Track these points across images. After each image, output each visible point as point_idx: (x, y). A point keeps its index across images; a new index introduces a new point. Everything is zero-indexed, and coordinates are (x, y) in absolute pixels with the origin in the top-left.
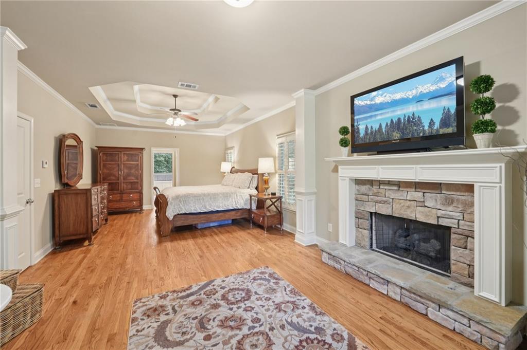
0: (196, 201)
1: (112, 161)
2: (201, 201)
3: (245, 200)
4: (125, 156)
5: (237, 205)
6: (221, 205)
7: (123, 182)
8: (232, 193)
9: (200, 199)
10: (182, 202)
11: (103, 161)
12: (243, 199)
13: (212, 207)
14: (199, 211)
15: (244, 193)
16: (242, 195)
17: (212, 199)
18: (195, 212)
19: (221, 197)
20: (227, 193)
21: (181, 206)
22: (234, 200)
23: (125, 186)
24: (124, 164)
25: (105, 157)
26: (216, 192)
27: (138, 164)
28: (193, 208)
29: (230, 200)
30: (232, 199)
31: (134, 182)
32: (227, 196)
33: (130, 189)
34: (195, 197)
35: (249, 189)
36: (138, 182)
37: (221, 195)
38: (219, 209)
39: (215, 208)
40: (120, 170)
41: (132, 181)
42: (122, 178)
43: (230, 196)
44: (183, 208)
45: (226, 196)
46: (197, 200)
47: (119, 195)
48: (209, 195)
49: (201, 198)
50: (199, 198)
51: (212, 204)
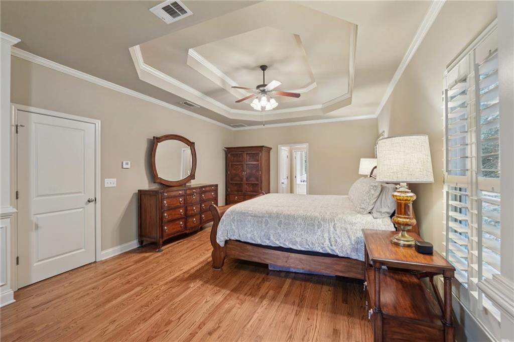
0: (256, 223)
1: (238, 162)
2: (264, 225)
3: (353, 238)
4: (248, 156)
5: (334, 248)
6: (298, 240)
7: (246, 184)
8: (324, 220)
9: (262, 222)
10: (236, 223)
11: (231, 162)
12: (349, 237)
13: (282, 241)
14: (259, 242)
15: (352, 224)
16: (348, 226)
17: (282, 226)
18: (254, 242)
19: (301, 224)
20: (313, 219)
21: (233, 227)
22: (326, 235)
23: (248, 187)
24: (247, 164)
25: (232, 158)
26: (293, 213)
27: (258, 164)
28: (249, 235)
29: (319, 233)
30: (323, 232)
31: (255, 184)
32: (313, 225)
33: (252, 192)
34: (254, 216)
35: (370, 217)
36: (258, 184)
37: (300, 221)
38: (294, 247)
39: (287, 244)
40: (243, 170)
41: (253, 183)
42: (245, 179)
43: (319, 226)
44: (236, 231)
45: (311, 223)
46: (258, 222)
47: (242, 197)
48: (278, 215)
49: (264, 220)
50: (260, 219)
51: (282, 235)
